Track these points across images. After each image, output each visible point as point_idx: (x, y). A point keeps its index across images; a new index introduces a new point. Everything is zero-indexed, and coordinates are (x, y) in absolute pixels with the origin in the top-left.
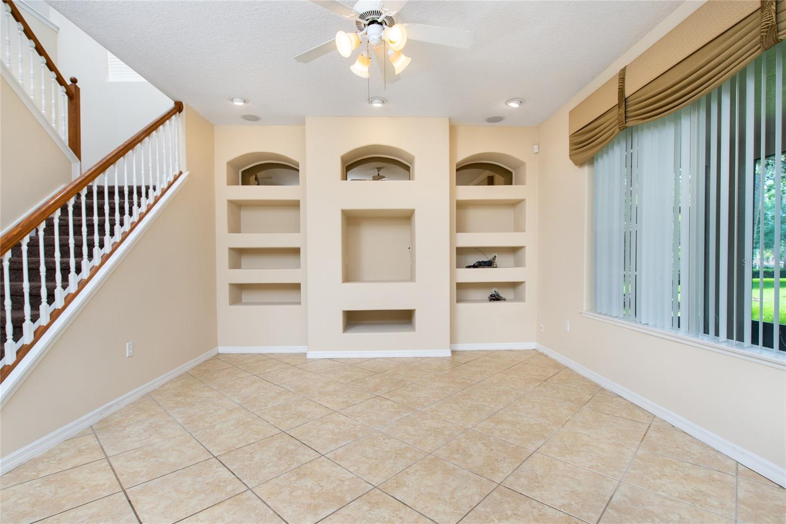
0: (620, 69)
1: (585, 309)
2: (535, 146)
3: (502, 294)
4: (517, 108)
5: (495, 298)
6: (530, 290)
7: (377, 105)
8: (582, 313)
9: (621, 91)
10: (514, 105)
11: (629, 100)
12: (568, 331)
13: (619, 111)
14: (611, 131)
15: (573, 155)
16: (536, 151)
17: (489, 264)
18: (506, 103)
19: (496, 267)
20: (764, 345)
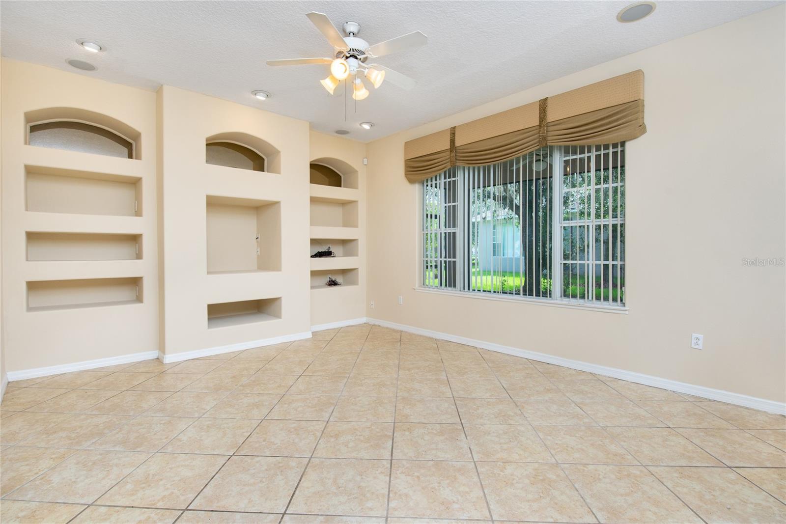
0: (451, 127)
1: (417, 286)
2: (365, 159)
3: (339, 279)
4: (367, 130)
5: (333, 283)
6: (362, 275)
7: (261, 97)
8: (415, 289)
9: (453, 142)
10: (366, 127)
11: (457, 148)
12: (402, 303)
13: (450, 154)
14: (444, 165)
15: (408, 175)
16: (366, 163)
17: (328, 254)
18: (360, 124)
19: (333, 257)
20: (536, 296)
